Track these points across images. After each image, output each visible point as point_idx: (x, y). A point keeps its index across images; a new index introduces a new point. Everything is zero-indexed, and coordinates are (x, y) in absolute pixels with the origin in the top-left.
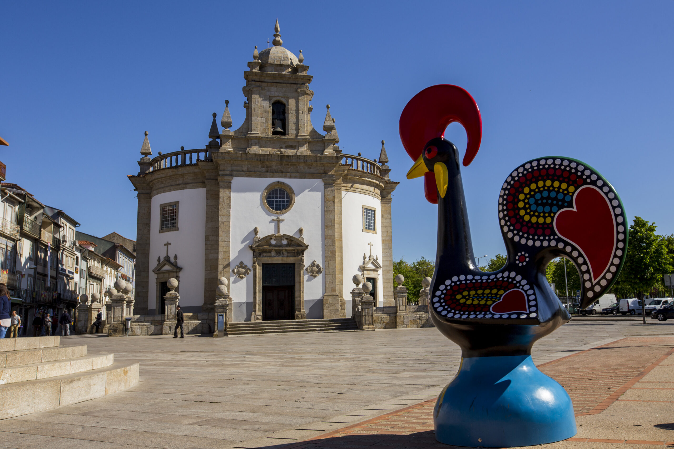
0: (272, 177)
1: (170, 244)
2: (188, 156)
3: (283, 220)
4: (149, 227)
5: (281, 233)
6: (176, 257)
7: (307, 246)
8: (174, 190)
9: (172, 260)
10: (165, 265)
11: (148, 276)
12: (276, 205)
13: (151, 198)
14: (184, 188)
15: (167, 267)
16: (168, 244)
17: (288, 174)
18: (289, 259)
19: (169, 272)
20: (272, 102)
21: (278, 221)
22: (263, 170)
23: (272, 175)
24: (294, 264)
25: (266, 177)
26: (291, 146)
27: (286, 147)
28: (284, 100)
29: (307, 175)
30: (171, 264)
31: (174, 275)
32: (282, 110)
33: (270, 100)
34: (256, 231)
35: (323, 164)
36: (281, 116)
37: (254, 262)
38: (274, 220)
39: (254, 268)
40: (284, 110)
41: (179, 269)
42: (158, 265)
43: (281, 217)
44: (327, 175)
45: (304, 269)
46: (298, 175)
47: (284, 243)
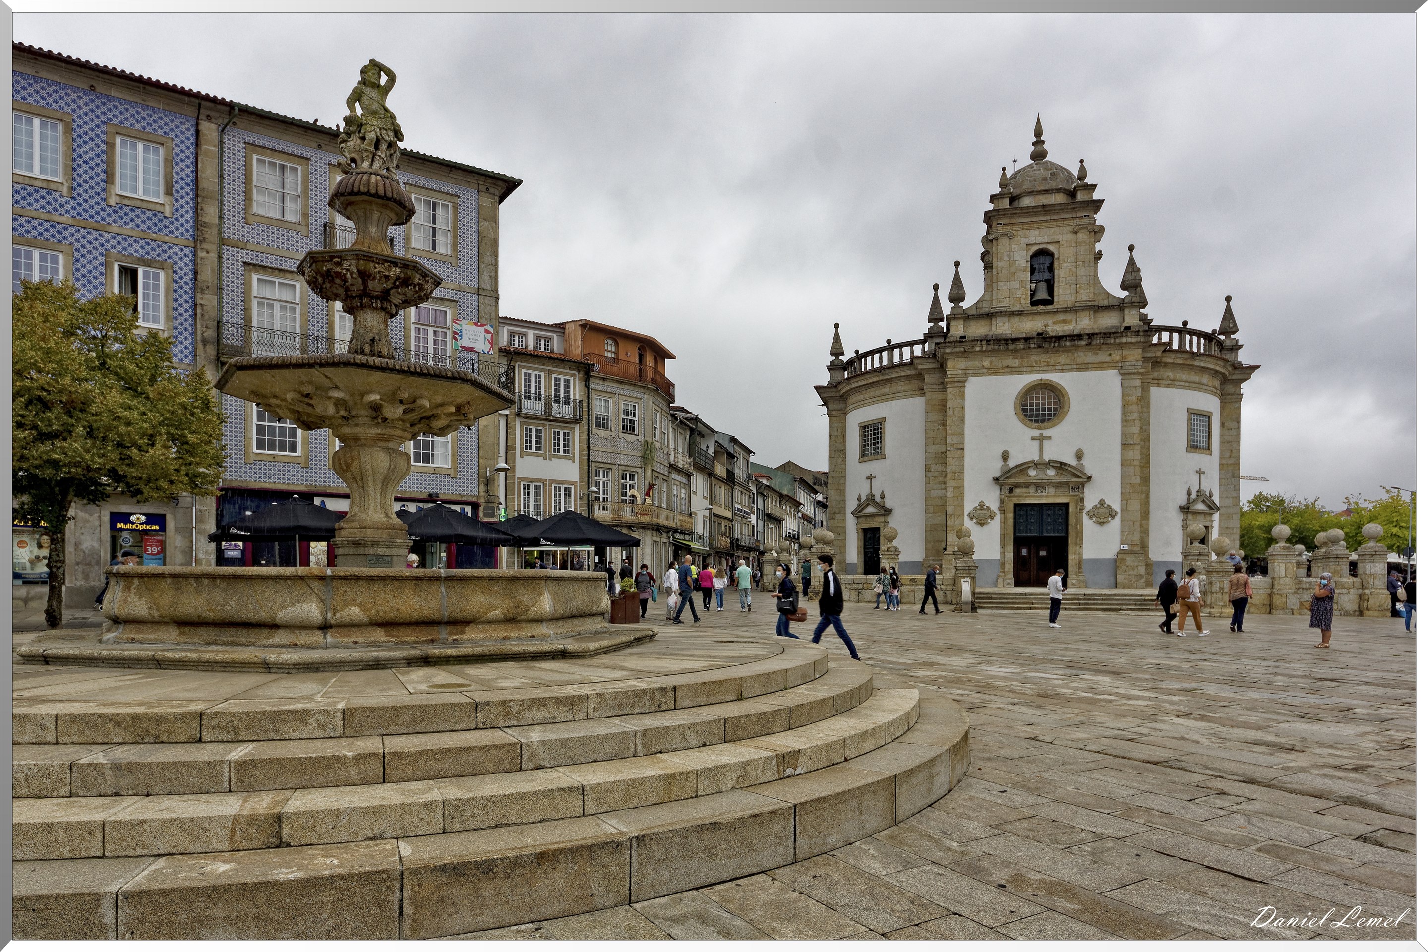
0: (1031, 372)
1: (874, 477)
3: (1049, 438)
4: (845, 454)
5: (1046, 458)
6: (883, 497)
7: (1090, 478)
8: (878, 402)
9: (878, 499)
10: (868, 505)
11: (844, 520)
12: (1037, 415)
13: (845, 415)
14: (892, 399)
15: (870, 510)
16: (871, 478)
17: (1058, 368)
18: (1059, 496)
19: (873, 515)
20: (1031, 253)
21: (1041, 439)
22: (1016, 363)
23: (1030, 369)
24: (1066, 505)
25: (1020, 373)
26: (1064, 322)
27: (1054, 323)
28: (1051, 248)
29: (1090, 366)
30: (876, 504)
31: (882, 519)
32: (1047, 265)
33: (1027, 251)
34: (1005, 456)
35: (1121, 346)
36: (1047, 275)
37: (1002, 501)
38: (1033, 439)
39: (1002, 509)
40: (1052, 264)
41: (888, 512)
42: (859, 506)
43: (1046, 433)
44: (1127, 364)
45: (1085, 511)
46: (1075, 367)
47: (1051, 472)
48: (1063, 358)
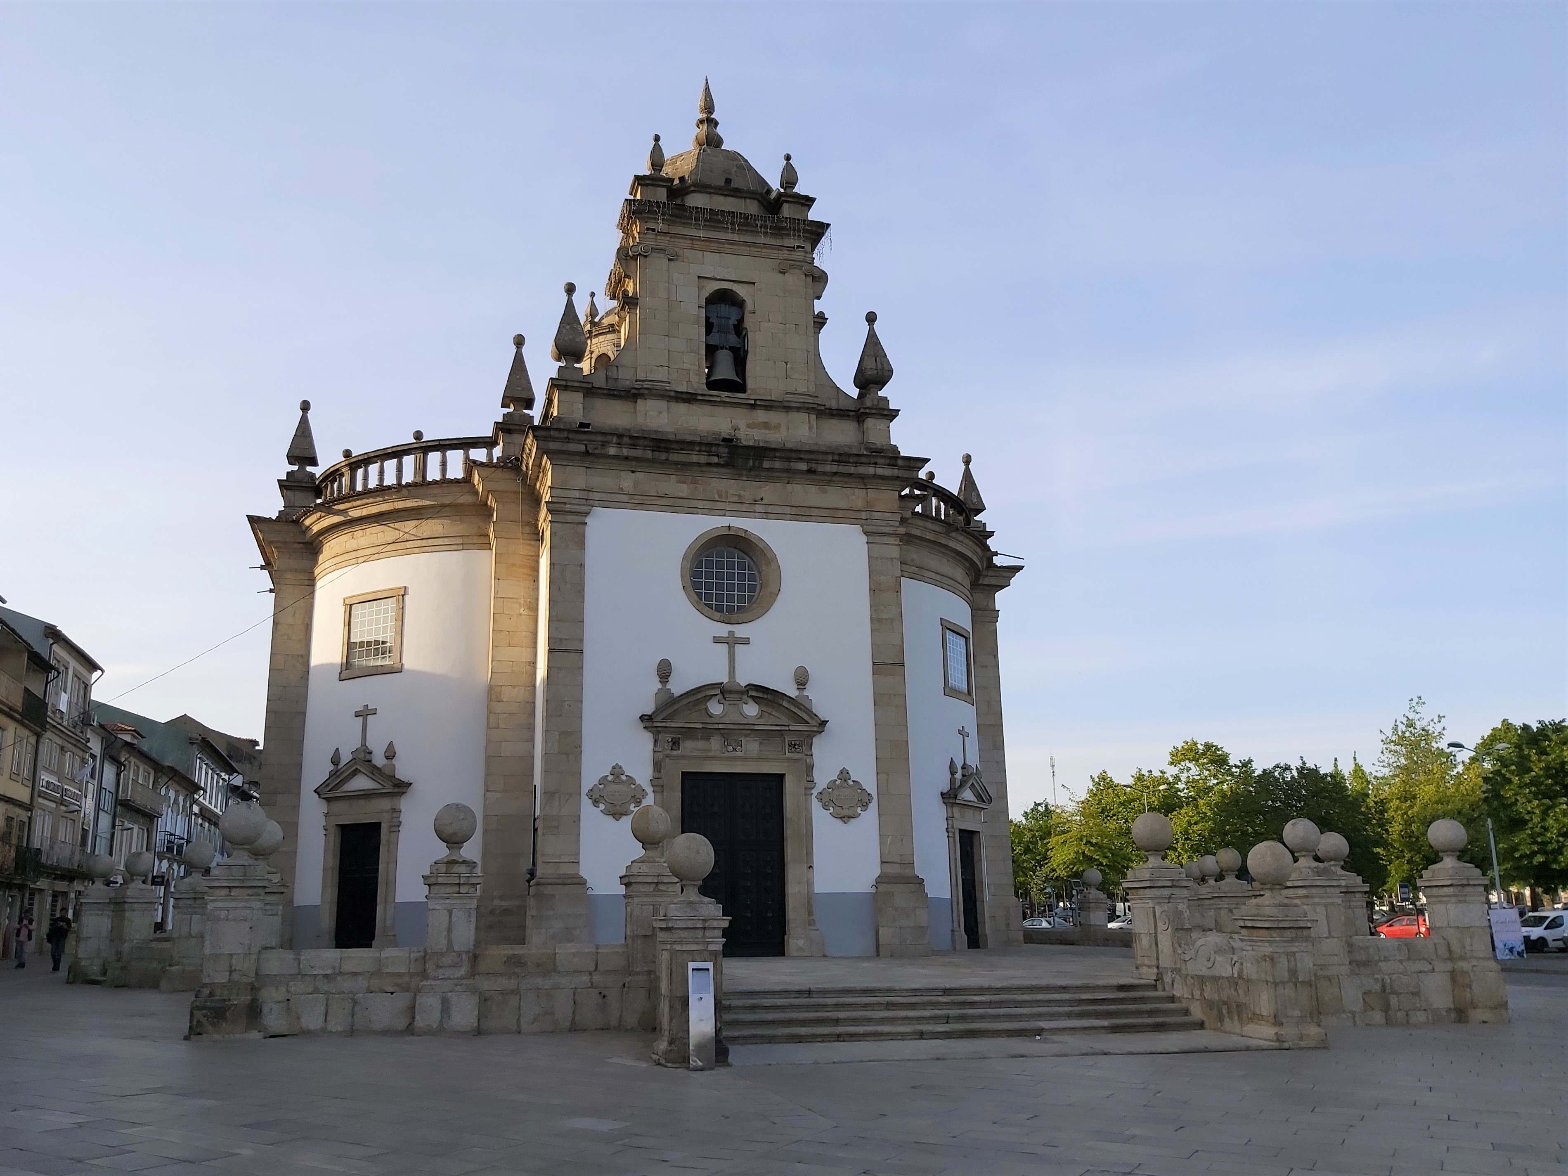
0: (710, 511)
1: (374, 712)
2: (434, 457)
3: (746, 641)
4: (307, 664)
5: (743, 680)
6: (390, 754)
7: (824, 723)
9: (379, 760)
10: (356, 772)
11: (296, 807)
13: (312, 583)
15: (361, 783)
17: (758, 508)
18: (766, 759)
19: (366, 795)
20: (706, 293)
21: (732, 642)
22: (683, 490)
23: (708, 505)
24: (781, 777)
25: (692, 510)
26: (766, 426)
27: (749, 426)
28: (741, 291)
29: (815, 512)
30: (375, 772)
31: (385, 804)
32: (733, 321)
33: (700, 289)
34: (664, 671)
35: (864, 481)
36: (733, 340)
37: (657, 766)
38: (717, 640)
39: (657, 783)
40: (741, 321)
41: (401, 787)
42: (333, 774)
43: (741, 631)
44: (876, 515)
45: (815, 792)
46: (788, 510)
47: (751, 710)
48: (768, 491)
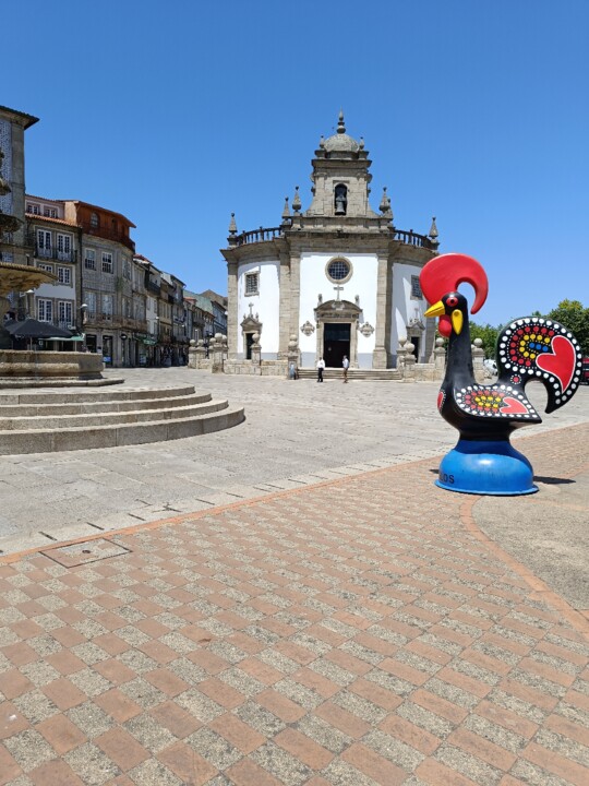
0: (334, 252)
1: (253, 305)
2: (265, 233)
3: (342, 289)
4: (236, 290)
5: (341, 299)
6: (257, 316)
7: (362, 311)
8: (255, 262)
9: (254, 318)
10: (249, 321)
11: (236, 329)
12: (336, 275)
13: (237, 267)
15: (251, 323)
16: (250, 305)
17: (347, 250)
18: (346, 320)
19: (252, 326)
21: (339, 289)
22: (327, 246)
24: (350, 325)
25: (329, 252)
26: (351, 226)
27: (346, 226)
29: (364, 250)
30: (254, 321)
31: (256, 328)
34: (320, 298)
37: (318, 321)
38: (334, 288)
39: (318, 326)
41: (260, 325)
42: (244, 321)
43: (341, 285)
44: (381, 250)
45: (359, 329)
46: (356, 250)
47: (343, 307)
48: (350, 245)
